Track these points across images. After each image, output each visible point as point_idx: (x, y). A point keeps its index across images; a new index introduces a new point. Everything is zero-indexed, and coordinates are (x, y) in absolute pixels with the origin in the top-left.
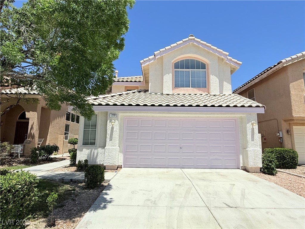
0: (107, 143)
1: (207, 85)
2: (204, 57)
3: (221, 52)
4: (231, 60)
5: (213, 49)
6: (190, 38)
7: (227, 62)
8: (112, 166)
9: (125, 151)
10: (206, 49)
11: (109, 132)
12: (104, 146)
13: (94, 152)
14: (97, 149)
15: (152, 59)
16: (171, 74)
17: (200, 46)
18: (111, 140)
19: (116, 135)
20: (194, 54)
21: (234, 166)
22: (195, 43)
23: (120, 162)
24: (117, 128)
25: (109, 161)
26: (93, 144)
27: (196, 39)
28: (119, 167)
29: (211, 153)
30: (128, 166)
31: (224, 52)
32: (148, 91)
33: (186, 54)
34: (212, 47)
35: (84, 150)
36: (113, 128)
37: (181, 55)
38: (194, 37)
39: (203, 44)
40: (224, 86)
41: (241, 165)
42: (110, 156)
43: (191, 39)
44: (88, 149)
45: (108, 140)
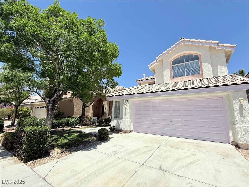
0: (123, 117)
1: (201, 71)
2: (195, 51)
3: (210, 42)
4: (223, 46)
5: (203, 42)
6: (180, 40)
7: (219, 48)
8: (126, 130)
9: (135, 122)
10: (195, 44)
11: (124, 110)
12: (122, 119)
13: (119, 122)
14: (120, 120)
15: (155, 62)
16: (169, 70)
17: (190, 43)
18: (125, 115)
19: (128, 112)
20: (186, 51)
21: (224, 140)
22: (185, 43)
23: (132, 129)
24: (128, 108)
25: (124, 128)
26: (119, 117)
27: (186, 40)
28: (131, 132)
29: (197, 126)
30: (137, 132)
31: (213, 42)
32: (154, 84)
33: (180, 52)
34: (201, 41)
35: (114, 120)
36: (126, 108)
37: (176, 54)
38: (184, 39)
39: (192, 41)
40: (218, 70)
41: (231, 140)
42: (125, 124)
43: (182, 41)
44: (116, 120)
45: (124, 115)
